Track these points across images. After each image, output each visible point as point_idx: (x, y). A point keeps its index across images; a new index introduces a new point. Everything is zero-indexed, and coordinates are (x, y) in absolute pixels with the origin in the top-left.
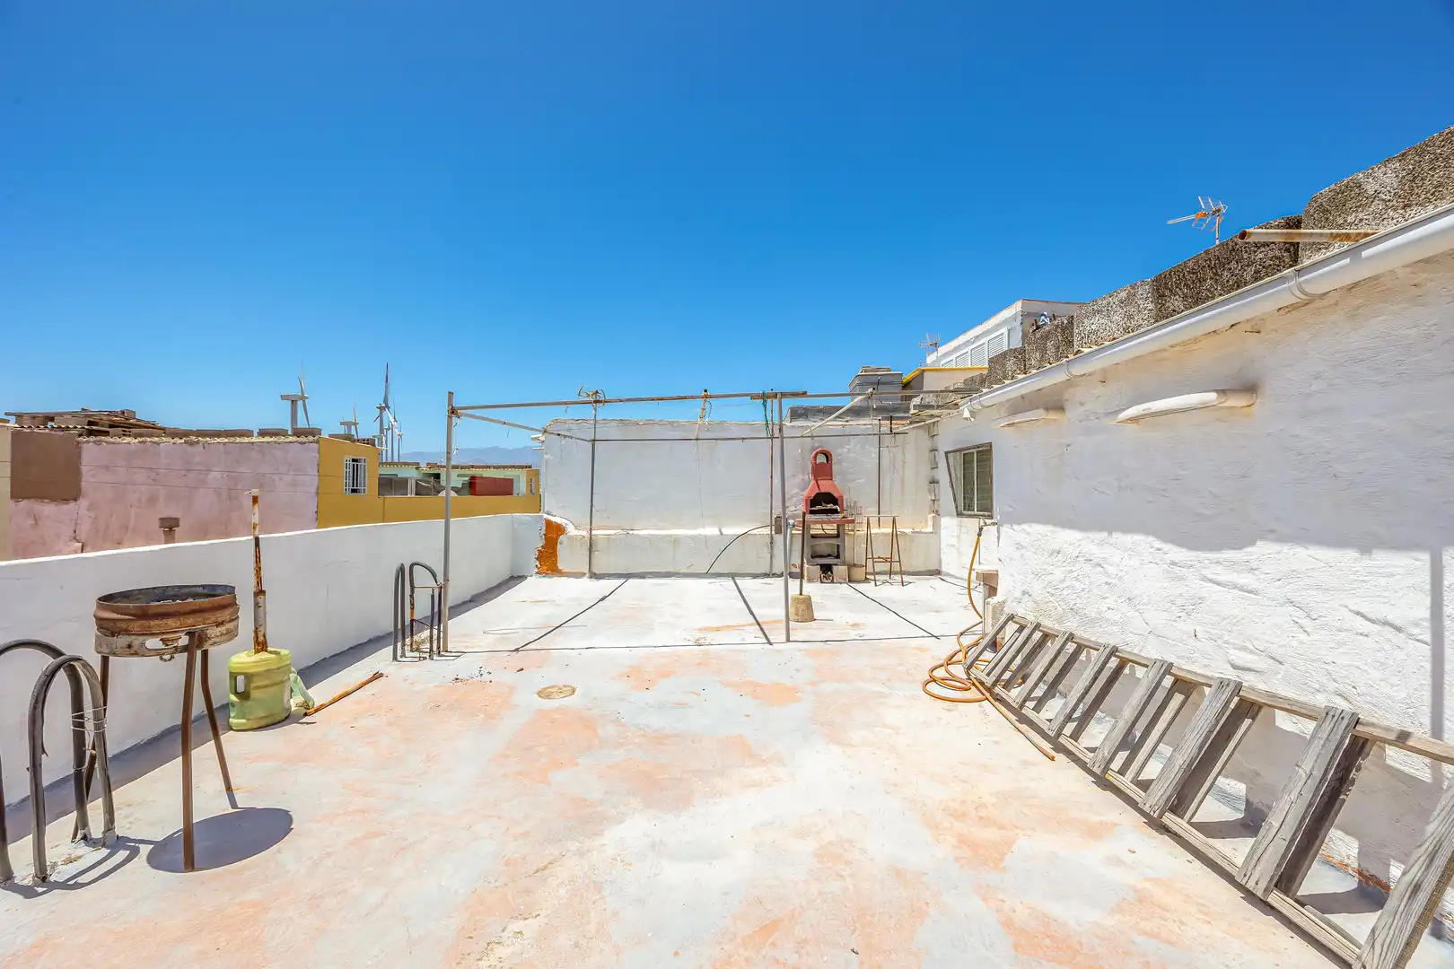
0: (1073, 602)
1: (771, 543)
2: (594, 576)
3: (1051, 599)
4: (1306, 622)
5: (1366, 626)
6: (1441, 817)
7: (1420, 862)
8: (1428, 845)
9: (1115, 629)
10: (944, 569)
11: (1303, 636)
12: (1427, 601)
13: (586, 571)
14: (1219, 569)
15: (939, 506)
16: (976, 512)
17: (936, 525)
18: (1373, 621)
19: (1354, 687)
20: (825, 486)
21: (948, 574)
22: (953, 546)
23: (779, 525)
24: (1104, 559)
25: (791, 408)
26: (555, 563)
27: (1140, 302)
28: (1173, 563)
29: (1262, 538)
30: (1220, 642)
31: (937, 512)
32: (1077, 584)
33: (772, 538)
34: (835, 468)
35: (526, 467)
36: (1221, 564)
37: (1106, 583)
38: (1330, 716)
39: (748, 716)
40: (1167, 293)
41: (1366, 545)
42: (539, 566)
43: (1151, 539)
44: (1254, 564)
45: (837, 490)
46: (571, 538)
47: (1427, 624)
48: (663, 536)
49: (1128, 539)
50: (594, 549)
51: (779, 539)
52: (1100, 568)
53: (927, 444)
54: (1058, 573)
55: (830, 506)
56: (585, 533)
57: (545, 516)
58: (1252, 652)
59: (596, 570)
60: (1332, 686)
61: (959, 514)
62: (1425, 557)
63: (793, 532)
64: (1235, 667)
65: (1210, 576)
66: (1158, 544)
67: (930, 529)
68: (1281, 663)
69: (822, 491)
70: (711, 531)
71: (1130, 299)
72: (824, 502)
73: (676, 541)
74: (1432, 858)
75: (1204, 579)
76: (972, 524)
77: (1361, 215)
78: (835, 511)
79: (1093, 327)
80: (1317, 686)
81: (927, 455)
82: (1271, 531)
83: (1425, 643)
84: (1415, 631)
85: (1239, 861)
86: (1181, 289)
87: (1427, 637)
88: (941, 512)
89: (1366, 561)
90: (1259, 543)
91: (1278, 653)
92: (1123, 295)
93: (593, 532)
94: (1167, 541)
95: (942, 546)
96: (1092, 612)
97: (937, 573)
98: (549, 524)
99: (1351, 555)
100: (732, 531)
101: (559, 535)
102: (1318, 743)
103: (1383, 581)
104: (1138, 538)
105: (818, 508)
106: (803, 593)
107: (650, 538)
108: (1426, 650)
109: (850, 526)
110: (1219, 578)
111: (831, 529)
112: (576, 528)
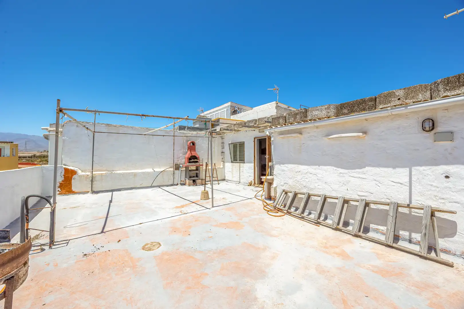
0: (305, 185)
1: (174, 173)
2: (94, 192)
3: (296, 184)
4: (379, 185)
5: (394, 184)
6: (425, 219)
7: (424, 229)
8: (424, 226)
9: (321, 190)
10: (226, 178)
11: (379, 187)
12: (408, 178)
13: (90, 190)
14: (355, 174)
15: (224, 160)
16: (238, 161)
17: (224, 165)
18: (396, 183)
19: (391, 197)
20: (194, 154)
21: (228, 180)
22: (230, 171)
23: (177, 167)
24: (317, 173)
25: (179, 126)
26: (71, 188)
27: (331, 109)
28: (341, 173)
29: (367, 166)
30: (355, 191)
31: (224, 162)
32: (307, 180)
33: (174, 172)
34: (196, 147)
35: (9, 143)
36: (356, 172)
37: (318, 179)
38: (392, 203)
39: (237, 235)
40: (343, 108)
41: (394, 167)
42: (60, 190)
43: (333, 167)
44: (365, 172)
45: (198, 155)
46: (80, 176)
47: (408, 183)
48: (129, 173)
49: (325, 168)
50: (93, 180)
51: (177, 172)
52: (315, 175)
53: (220, 141)
54: (299, 178)
55: (196, 160)
56: (89, 174)
57: (64, 166)
58: (364, 192)
59: (95, 190)
60: (386, 197)
61: (232, 162)
62: (408, 169)
63: (182, 169)
64: (359, 196)
65: (352, 176)
66: (335, 168)
67: (222, 167)
68: (372, 194)
69: (193, 155)
70: (150, 170)
71: (328, 108)
72: (193, 159)
73: (135, 175)
74: (426, 228)
75: (350, 176)
76: (237, 165)
77: (395, 99)
78: (197, 162)
79: (316, 114)
80: (382, 198)
81: (221, 144)
82: (370, 165)
83: (408, 186)
84: (406, 184)
85: (384, 240)
86: (348, 108)
87: (408, 185)
88: (225, 161)
89: (394, 170)
90: (367, 167)
91: (371, 191)
92: (326, 107)
93: (94, 173)
94: (338, 167)
95: (225, 172)
96: (312, 187)
97: (224, 180)
98: (66, 170)
99: (391, 169)
100: (158, 170)
101: (72, 175)
102: (392, 210)
103: (398, 175)
104: (328, 167)
105: (191, 161)
106: (206, 190)
107: (123, 174)
108: (408, 188)
109: (201, 167)
110: (355, 176)
111: (194, 168)
112: (82, 171)
